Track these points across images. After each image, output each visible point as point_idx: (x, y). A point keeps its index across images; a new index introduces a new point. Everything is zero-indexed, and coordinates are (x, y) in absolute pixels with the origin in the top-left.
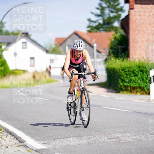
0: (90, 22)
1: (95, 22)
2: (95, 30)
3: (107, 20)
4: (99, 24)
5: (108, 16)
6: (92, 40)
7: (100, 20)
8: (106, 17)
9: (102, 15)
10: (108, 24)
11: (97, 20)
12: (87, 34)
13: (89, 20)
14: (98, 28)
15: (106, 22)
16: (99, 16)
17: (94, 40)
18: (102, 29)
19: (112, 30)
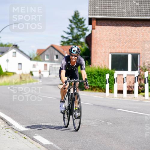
0: (63, 38)
1: (67, 38)
2: (66, 44)
3: (75, 37)
4: (70, 40)
5: (76, 34)
6: (64, 52)
7: (70, 36)
8: (75, 35)
9: (71, 33)
10: (76, 39)
11: (68, 37)
12: (60, 47)
13: (63, 37)
14: (68, 43)
15: (74, 38)
16: (69, 34)
17: (65, 52)
18: (71, 44)
19: (79, 44)
